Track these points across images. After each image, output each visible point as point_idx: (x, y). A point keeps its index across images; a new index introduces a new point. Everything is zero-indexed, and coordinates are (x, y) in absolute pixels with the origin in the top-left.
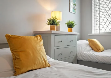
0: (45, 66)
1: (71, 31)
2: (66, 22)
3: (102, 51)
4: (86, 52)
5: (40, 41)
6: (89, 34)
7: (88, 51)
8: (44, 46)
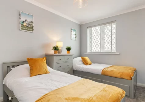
0: (46, 72)
1: (69, 53)
2: (66, 47)
3: (90, 65)
4: (78, 66)
5: (45, 60)
6: (85, 53)
7: (80, 64)
8: (47, 63)
